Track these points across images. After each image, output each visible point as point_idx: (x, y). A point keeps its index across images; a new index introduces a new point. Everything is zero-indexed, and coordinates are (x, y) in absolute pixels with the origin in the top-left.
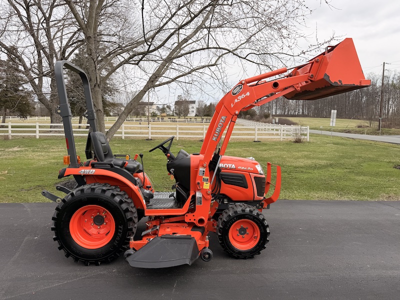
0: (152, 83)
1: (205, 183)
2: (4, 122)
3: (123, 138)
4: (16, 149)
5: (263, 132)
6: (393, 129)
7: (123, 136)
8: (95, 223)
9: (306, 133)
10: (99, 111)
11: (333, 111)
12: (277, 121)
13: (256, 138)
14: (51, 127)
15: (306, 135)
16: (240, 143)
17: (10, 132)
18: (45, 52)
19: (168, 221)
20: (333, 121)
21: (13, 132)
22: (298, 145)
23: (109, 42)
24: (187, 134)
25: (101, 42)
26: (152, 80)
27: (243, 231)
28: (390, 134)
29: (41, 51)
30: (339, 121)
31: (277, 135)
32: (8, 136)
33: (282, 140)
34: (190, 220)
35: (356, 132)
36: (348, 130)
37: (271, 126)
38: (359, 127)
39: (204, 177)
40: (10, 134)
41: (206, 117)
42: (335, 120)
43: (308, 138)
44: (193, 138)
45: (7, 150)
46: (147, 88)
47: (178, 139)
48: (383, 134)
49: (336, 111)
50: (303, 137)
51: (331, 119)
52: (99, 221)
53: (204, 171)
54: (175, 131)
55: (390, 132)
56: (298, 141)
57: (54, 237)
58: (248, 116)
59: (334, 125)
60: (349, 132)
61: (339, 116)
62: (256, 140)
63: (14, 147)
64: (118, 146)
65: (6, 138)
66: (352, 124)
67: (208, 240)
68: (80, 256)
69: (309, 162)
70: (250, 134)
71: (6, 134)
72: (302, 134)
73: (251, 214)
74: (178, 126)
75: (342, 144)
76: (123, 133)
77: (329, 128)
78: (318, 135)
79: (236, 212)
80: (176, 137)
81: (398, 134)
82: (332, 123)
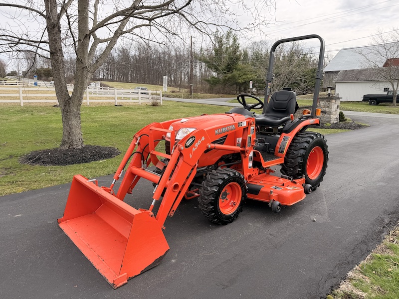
6: (199, 94)
11: (164, 77)
28: (199, 98)
33: (140, 103)
35: (174, 97)
38: (173, 92)
42: (166, 85)
43: (161, 102)
48: (194, 98)
49: (167, 77)
50: (158, 101)
51: (164, 85)
55: (199, 96)
56: (155, 105)
60: (168, 96)
80: (20, 103)
81: (204, 98)
82: (164, 88)
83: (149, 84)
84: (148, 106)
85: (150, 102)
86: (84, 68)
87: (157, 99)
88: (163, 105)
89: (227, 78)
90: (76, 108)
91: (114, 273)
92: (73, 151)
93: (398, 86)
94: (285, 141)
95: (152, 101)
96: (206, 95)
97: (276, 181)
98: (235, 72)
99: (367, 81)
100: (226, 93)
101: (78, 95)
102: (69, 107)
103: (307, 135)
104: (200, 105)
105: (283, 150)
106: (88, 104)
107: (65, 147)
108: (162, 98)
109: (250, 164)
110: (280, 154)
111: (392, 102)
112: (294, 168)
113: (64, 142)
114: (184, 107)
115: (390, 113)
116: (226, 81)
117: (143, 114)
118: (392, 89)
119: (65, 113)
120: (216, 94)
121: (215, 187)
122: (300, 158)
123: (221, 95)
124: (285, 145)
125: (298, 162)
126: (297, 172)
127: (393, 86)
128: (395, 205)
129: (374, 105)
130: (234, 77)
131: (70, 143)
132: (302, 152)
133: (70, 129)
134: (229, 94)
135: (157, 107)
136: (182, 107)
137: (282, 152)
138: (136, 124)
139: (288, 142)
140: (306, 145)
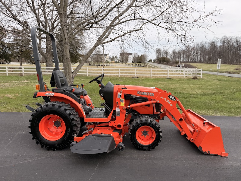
0: (100, 41)
1: (121, 102)
2: (21, 66)
3: (87, 75)
4: (25, 81)
5: (174, 72)
7: (87, 74)
8: (55, 125)
9: (200, 73)
10: (67, 59)
11: (219, 59)
12: (183, 65)
13: (168, 76)
14: (46, 69)
15: (200, 74)
16: (157, 79)
17: (23, 71)
18: (42, 25)
19: (100, 125)
20: (219, 66)
21: (25, 71)
22: (195, 80)
23: (80, 18)
24: (126, 73)
25: (75, 18)
26: (100, 39)
27: (145, 133)
29: (40, 24)
30: (224, 65)
31: (183, 74)
32: (22, 74)
33: (184, 77)
34: (112, 125)
35: (234, 73)
36: (229, 72)
37: (179, 69)
38: (236, 69)
39: (121, 99)
40: (23, 73)
41: (139, 63)
43: (201, 76)
44: (129, 76)
45: (20, 82)
46: (97, 44)
47: (119, 77)
50: (198, 76)
52: (57, 124)
53: (121, 95)
54: (118, 72)
56: (195, 78)
57: (30, 131)
58: (165, 62)
59: (219, 68)
60: (230, 73)
61: (223, 62)
62: (168, 77)
63: (25, 80)
64: (83, 80)
65: (21, 75)
66: (232, 67)
67: (122, 138)
68: (44, 144)
69: (200, 91)
70: (165, 73)
71: (21, 73)
72: (198, 74)
73: (151, 123)
74: (120, 69)
75: (224, 80)
76: (87, 73)
77: (216, 70)
78: (209, 74)
79: (141, 121)
80: (118, 76)
95: (193, 76)
106: (151, 77)
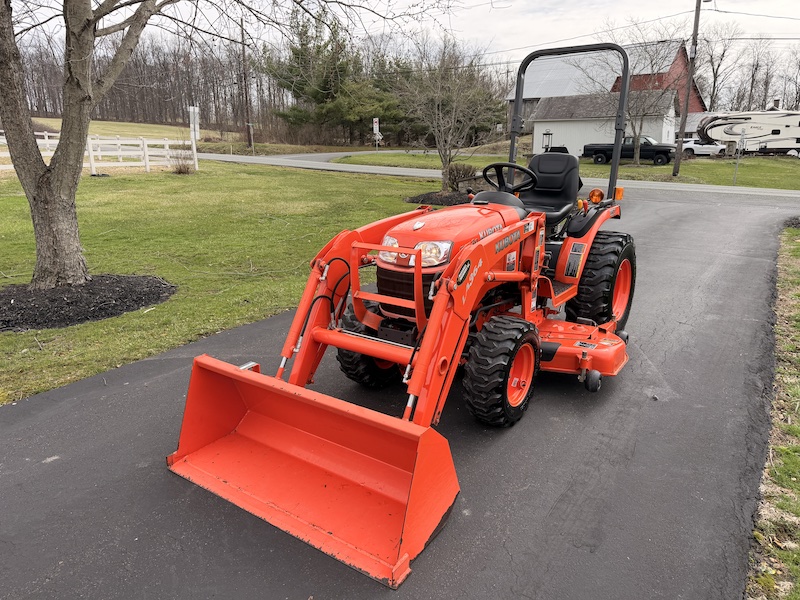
6: (267, 144)
11: (192, 109)
13: (93, 167)
22: (185, 178)
28: (268, 153)
33: (149, 169)
38: (207, 140)
42: (197, 127)
43: (196, 165)
48: (257, 153)
49: (197, 109)
51: (191, 125)
55: (267, 149)
56: (182, 171)
62: (95, 173)
81: (278, 153)
82: (192, 133)
83: (145, 122)
84: (168, 175)
85: (170, 165)
86: (83, 100)
87: (185, 158)
88: (202, 172)
89: (324, 111)
90: (67, 193)
91: (374, 558)
92: (69, 291)
93: (641, 128)
94: (577, 253)
95: (174, 162)
96: (282, 146)
97: (574, 331)
98: (341, 99)
99: (588, 118)
100: (324, 143)
101: (71, 163)
102: (50, 190)
103: (611, 240)
104: (279, 169)
105: (575, 271)
107: (48, 284)
108: (196, 155)
109: (534, 304)
110: (569, 279)
111: (632, 157)
112: (595, 303)
113: (42, 273)
114: (249, 174)
115: (633, 178)
116: (322, 119)
117: (168, 193)
118: (632, 134)
119: (41, 205)
120: (304, 144)
121: (501, 357)
122: (605, 284)
123: (315, 147)
124: (579, 261)
125: (604, 292)
126: (601, 310)
127: (634, 128)
128: (756, 355)
129: (602, 163)
130: (338, 109)
131: (59, 273)
132: (608, 271)
133: (56, 241)
134: (330, 144)
135: (189, 177)
136: (245, 176)
137: (573, 274)
138: (165, 218)
139: (583, 254)
140: (613, 258)
